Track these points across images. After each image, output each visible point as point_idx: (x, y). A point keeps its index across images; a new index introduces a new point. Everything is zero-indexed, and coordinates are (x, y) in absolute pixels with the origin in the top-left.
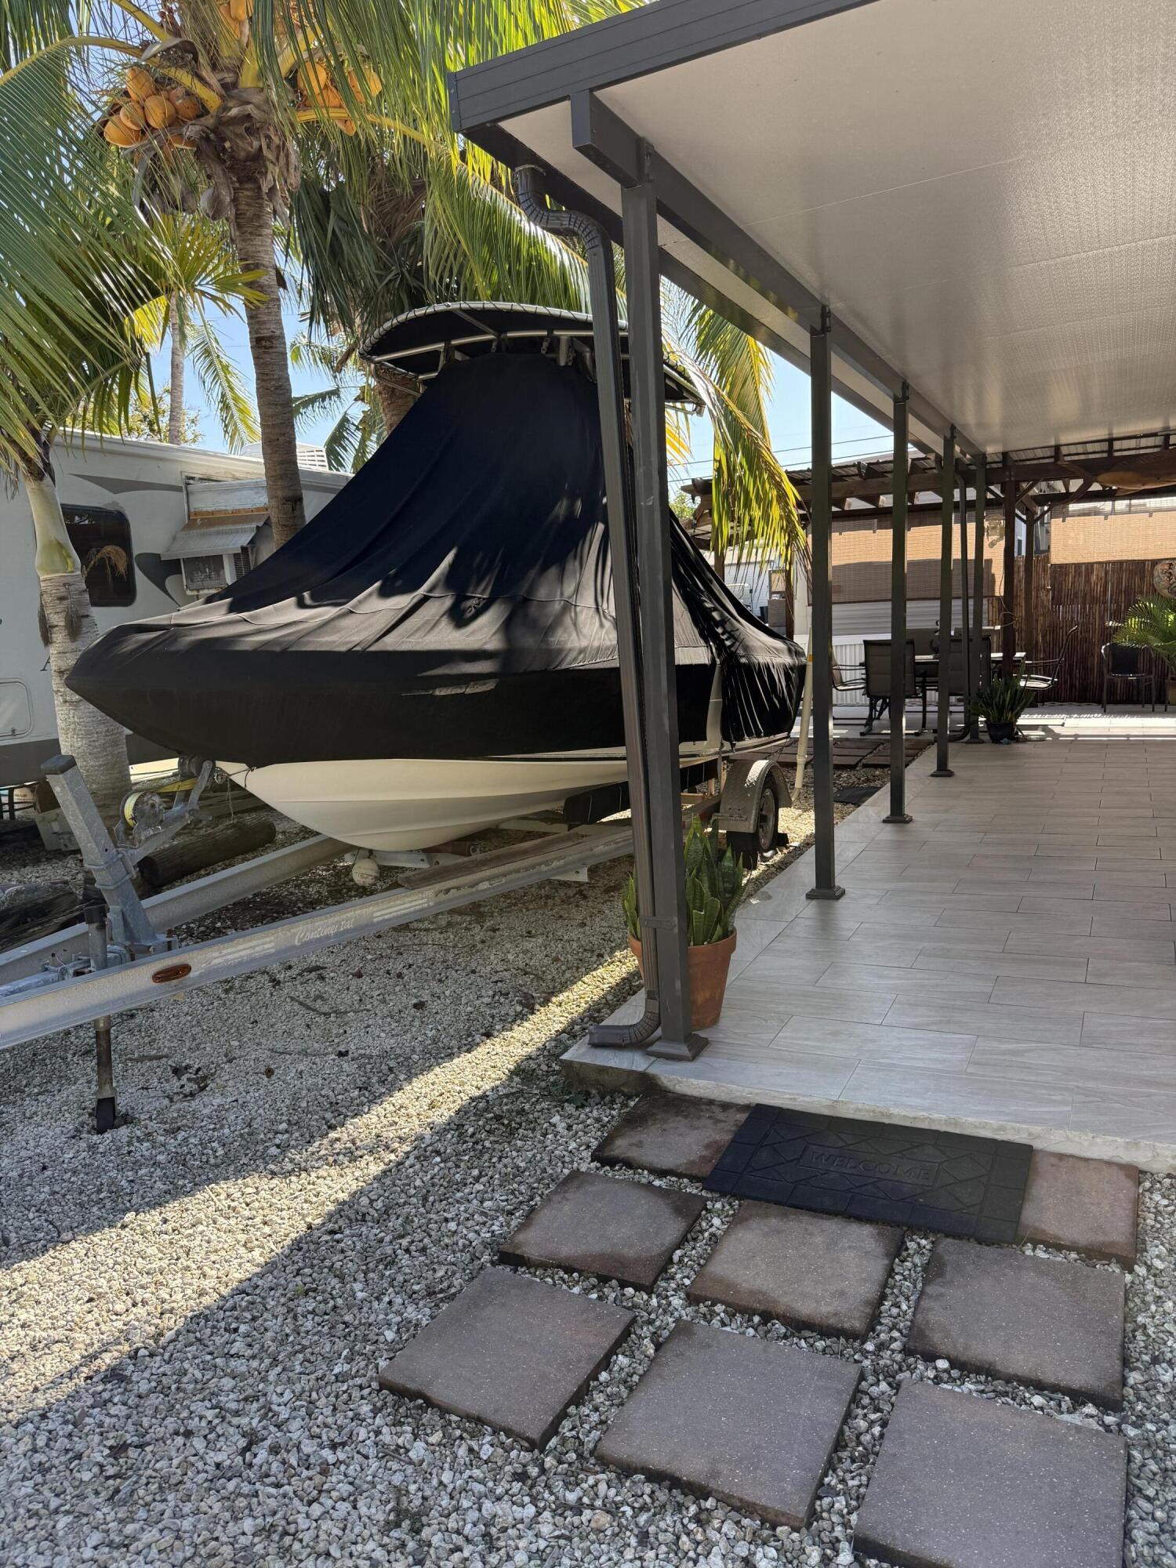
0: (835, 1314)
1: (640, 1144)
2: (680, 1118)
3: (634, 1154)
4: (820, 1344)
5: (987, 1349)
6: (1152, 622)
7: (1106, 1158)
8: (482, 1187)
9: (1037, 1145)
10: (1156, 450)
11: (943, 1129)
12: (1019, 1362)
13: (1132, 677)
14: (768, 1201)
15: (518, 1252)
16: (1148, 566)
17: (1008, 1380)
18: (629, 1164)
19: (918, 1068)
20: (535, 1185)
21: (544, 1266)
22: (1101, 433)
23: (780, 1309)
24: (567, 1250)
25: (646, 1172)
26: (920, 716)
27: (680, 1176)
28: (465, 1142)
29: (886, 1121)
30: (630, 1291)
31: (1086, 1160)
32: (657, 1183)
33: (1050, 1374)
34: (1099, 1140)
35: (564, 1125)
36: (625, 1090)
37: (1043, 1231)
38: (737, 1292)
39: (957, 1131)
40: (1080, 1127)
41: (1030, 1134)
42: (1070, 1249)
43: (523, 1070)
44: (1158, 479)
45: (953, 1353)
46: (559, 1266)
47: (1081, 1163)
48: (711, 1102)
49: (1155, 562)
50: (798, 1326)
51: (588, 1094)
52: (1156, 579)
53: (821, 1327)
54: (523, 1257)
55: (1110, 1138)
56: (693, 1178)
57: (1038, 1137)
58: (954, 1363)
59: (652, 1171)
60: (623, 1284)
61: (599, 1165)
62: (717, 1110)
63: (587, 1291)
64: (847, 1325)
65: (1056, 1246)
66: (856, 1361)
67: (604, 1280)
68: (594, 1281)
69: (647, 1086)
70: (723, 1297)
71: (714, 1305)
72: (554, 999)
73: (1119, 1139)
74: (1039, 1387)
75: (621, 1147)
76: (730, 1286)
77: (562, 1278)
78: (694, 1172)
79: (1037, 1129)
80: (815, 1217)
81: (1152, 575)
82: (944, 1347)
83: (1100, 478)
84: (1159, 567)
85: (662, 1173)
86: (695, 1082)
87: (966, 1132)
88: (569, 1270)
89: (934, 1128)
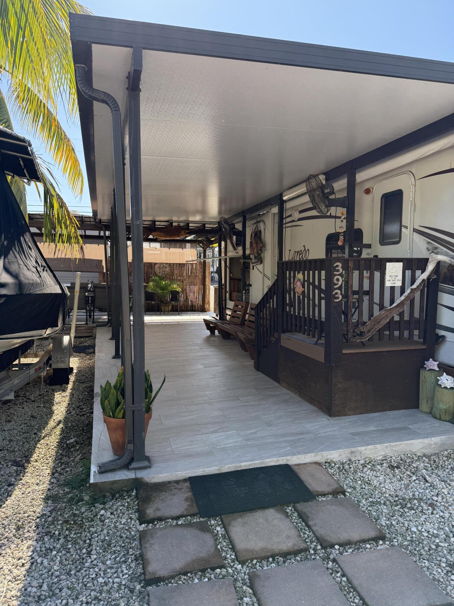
0: (295, 545)
1: (158, 509)
2: (163, 493)
3: (159, 514)
4: (298, 558)
5: (344, 536)
6: (157, 285)
7: (309, 462)
8: (96, 556)
9: (289, 463)
10: (163, 227)
11: (259, 466)
12: (355, 536)
13: (153, 303)
14: (229, 513)
15: (157, 576)
16: (153, 264)
17: (356, 544)
18: (160, 519)
19: (231, 447)
20: (123, 545)
21: (173, 577)
22: (150, 218)
23: (277, 551)
24: (178, 564)
25: (170, 520)
26: (85, 317)
27: (185, 516)
28: (59, 540)
29: (239, 469)
30: (218, 571)
31: (305, 464)
32: (180, 523)
33: (366, 536)
34: (307, 456)
35: (109, 513)
36: (125, 489)
37: (318, 491)
38: (257, 552)
39: (264, 466)
40: (299, 453)
41: (287, 460)
42: (328, 494)
43: (50, 496)
44: (170, 236)
45: (338, 542)
46: (180, 574)
47: (305, 466)
48: (169, 482)
49: (155, 264)
50: (286, 555)
51: (104, 496)
52: (156, 270)
53: (293, 552)
54: (160, 577)
55: (310, 454)
56: (192, 515)
57: (289, 460)
58: (341, 545)
59: (173, 518)
60: (213, 569)
61: (146, 524)
62: (175, 485)
63: (200, 579)
64: (302, 547)
65: (324, 495)
66: (314, 559)
67: (203, 571)
68: (200, 573)
69: (138, 484)
70: (254, 556)
71: (252, 561)
72: (32, 459)
73: (312, 454)
74: (364, 541)
75: (150, 512)
76: (252, 551)
77: (184, 579)
78: (192, 512)
79: (289, 458)
80: (251, 513)
81: (154, 268)
82: (334, 541)
83: (152, 234)
84: (157, 266)
85: (177, 518)
86: (161, 475)
87: (266, 465)
88: (185, 574)
89: (256, 467)
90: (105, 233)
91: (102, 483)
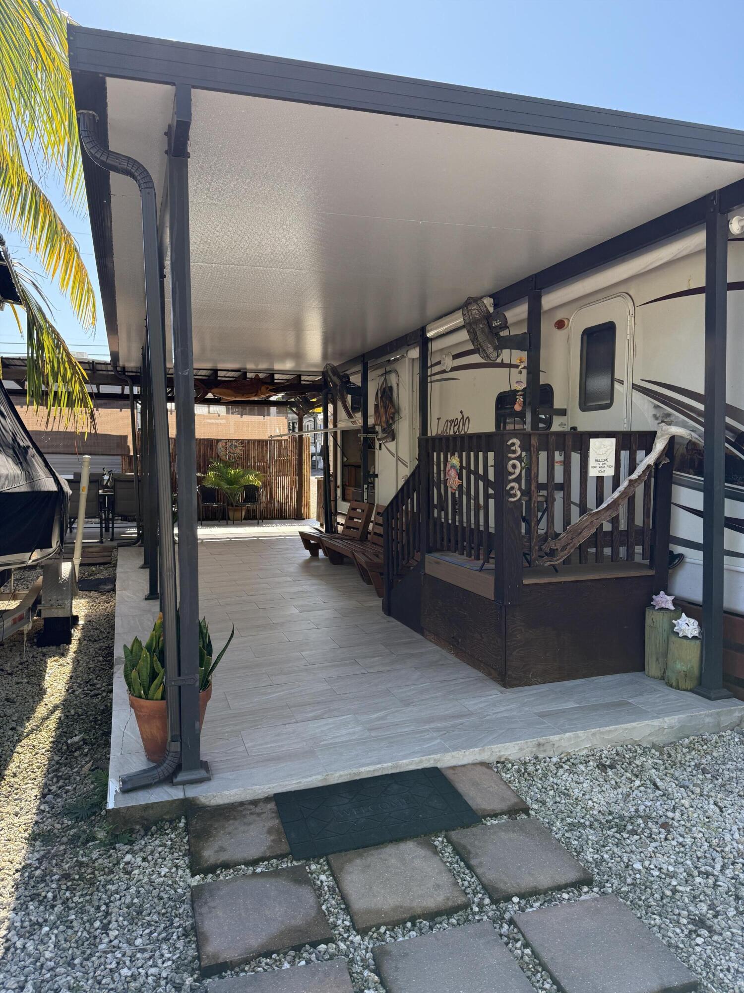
0: (448, 899)
1: (222, 849)
2: (231, 822)
3: (224, 857)
4: (453, 921)
5: (527, 882)
6: (222, 476)
7: (470, 762)
8: (117, 933)
9: (439, 765)
10: (231, 379)
11: (390, 772)
12: (544, 880)
13: (215, 505)
14: (340, 851)
15: (220, 961)
16: (214, 443)
17: (545, 892)
18: (226, 866)
19: (342, 742)
20: (163, 911)
21: (247, 961)
22: (209, 365)
23: (419, 911)
24: (255, 942)
25: (243, 866)
26: (99, 530)
27: (268, 859)
28: (53, 907)
29: (357, 778)
30: (323, 947)
31: (464, 766)
32: (259, 870)
33: (562, 880)
34: (467, 753)
35: (139, 859)
36: (167, 817)
37: (485, 810)
38: (386, 913)
39: (397, 771)
40: (455, 748)
41: (435, 760)
42: (501, 814)
43: (39, 834)
44: (243, 395)
45: (517, 891)
46: (260, 955)
47: (463, 769)
48: (242, 804)
49: (218, 441)
50: (433, 916)
51: (132, 831)
52: (219, 450)
53: (446, 910)
54: (226, 962)
55: (472, 750)
56: (280, 857)
57: (439, 761)
58: (521, 896)
59: (248, 863)
60: (314, 945)
61: (202, 875)
62: (252, 807)
63: (292, 963)
64: (459, 902)
65: (495, 815)
66: (479, 921)
67: (298, 948)
68: (292, 953)
69: (189, 808)
70: (381, 921)
71: (378, 929)
72: (7, 772)
73: (476, 749)
74: (560, 888)
75: (209, 854)
76: (378, 912)
77: (267, 964)
78: (279, 852)
79: (438, 756)
80: (377, 849)
81: (217, 447)
82: (511, 890)
83: (212, 391)
84: (220, 444)
85: (255, 862)
86: (227, 793)
87: (402, 770)
88: (268, 955)
89: (384, 773)
90: (131, 390)
91: (128, 808)
